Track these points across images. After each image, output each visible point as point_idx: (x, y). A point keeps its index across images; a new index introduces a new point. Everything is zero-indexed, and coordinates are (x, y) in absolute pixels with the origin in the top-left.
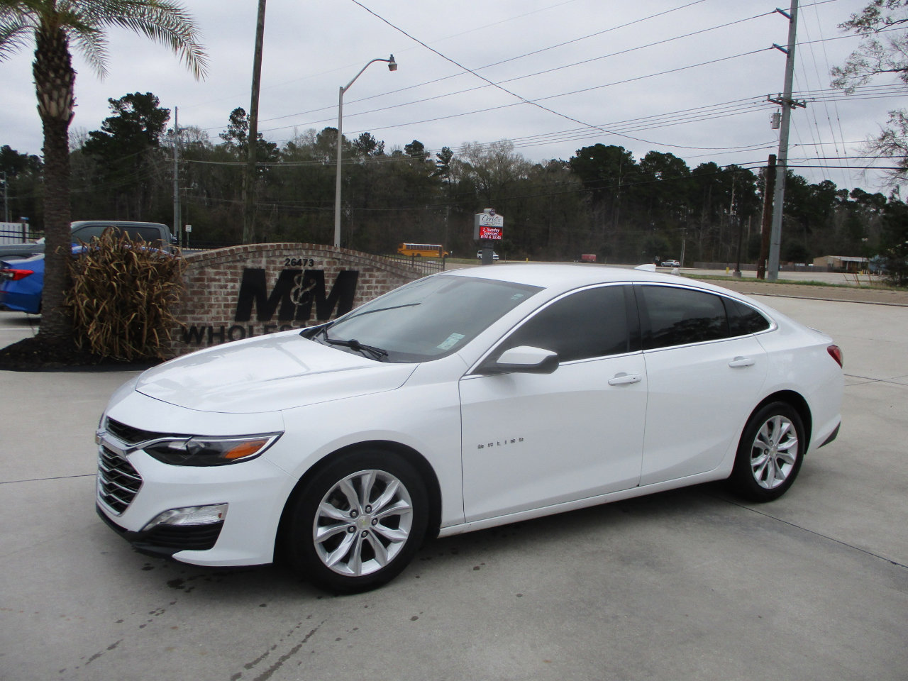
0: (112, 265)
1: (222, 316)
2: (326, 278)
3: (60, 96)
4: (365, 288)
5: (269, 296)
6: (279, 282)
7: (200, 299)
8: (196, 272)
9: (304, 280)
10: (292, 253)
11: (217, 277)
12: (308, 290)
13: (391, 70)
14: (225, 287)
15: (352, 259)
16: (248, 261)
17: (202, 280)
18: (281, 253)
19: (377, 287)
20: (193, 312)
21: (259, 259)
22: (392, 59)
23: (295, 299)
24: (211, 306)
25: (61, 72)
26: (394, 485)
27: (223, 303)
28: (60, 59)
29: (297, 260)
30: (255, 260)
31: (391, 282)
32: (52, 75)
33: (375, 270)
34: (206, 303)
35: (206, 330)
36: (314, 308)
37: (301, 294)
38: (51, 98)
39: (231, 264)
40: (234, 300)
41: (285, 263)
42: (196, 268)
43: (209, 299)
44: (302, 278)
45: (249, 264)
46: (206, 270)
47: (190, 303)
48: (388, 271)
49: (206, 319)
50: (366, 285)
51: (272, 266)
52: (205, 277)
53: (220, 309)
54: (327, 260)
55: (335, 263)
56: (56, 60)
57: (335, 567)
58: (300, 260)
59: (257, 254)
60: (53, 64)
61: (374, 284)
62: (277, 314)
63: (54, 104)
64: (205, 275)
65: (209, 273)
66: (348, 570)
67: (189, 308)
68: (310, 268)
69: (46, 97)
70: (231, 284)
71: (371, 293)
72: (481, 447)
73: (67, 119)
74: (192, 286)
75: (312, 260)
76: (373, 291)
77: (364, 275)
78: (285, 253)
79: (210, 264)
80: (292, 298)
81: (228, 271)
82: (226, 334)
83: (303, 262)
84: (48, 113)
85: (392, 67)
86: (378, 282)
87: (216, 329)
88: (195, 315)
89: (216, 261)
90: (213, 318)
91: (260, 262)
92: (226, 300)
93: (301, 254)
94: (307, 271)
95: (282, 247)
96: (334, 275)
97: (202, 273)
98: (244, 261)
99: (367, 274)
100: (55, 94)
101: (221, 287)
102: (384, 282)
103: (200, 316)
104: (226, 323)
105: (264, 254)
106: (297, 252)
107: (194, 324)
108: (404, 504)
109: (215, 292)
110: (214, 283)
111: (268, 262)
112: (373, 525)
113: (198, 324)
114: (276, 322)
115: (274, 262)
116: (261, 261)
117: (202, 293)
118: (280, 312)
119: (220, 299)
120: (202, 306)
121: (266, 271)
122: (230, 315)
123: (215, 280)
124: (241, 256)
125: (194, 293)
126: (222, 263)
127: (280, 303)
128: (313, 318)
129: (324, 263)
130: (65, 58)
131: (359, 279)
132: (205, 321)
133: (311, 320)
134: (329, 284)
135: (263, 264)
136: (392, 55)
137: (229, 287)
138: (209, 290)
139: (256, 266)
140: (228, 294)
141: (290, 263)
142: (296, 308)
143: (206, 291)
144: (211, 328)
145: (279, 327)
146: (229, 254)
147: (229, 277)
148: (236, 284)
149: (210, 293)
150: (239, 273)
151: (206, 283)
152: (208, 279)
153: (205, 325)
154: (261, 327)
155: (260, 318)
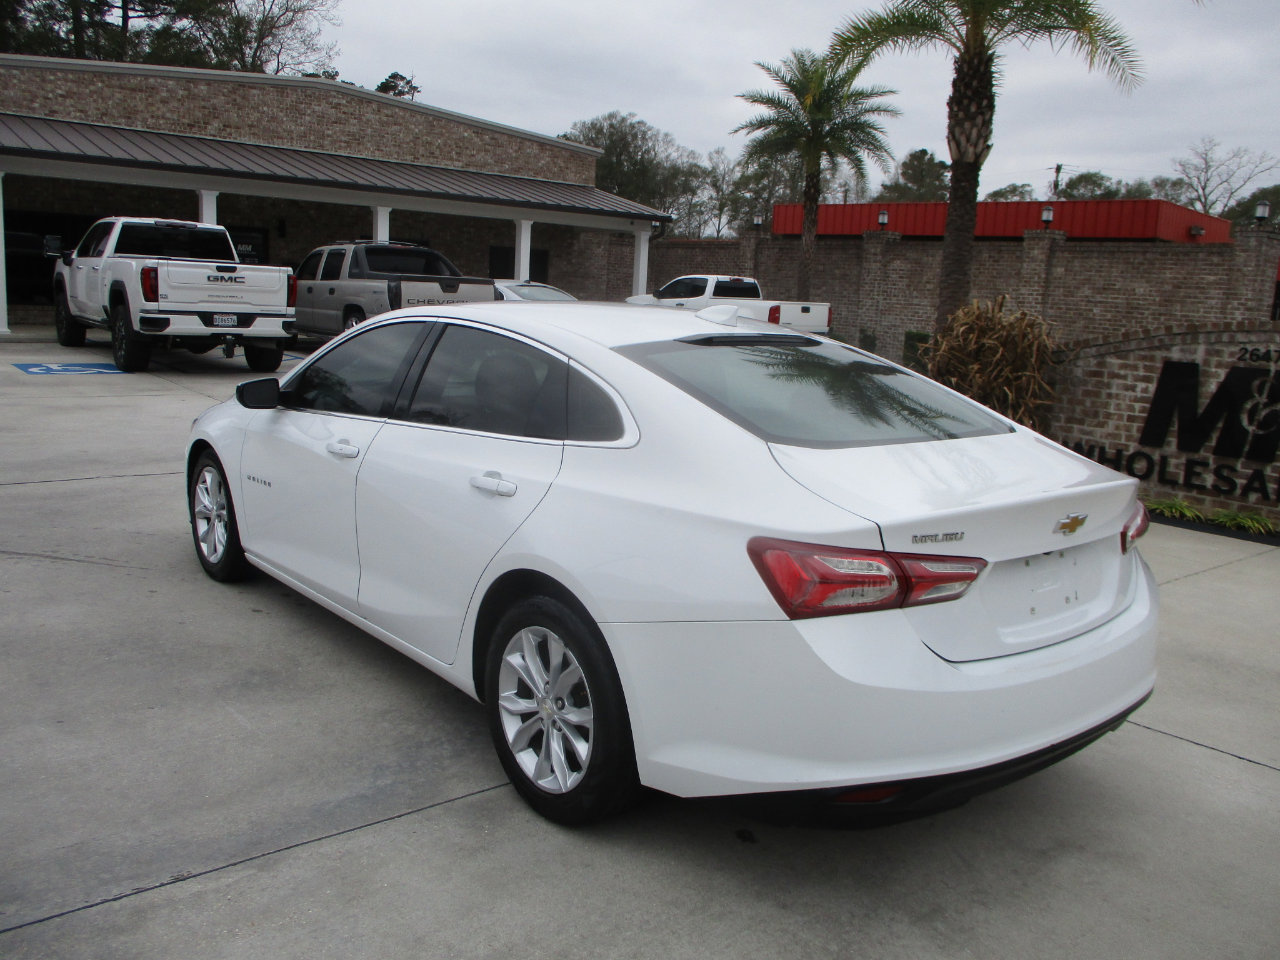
1: (1123, 433)
5: (1200, 411)
7: (1093, 403)
8: (1093, 362)
9: (1271, 389)
10: (1253, 338)
11: (1122, 372)
12: (1276, 406)
14: (1133, 388)
16: (1175, 348)
17: (1100, 374)
18: (1232, 337)
20: (1081, 422)
21: (1193, 347)
23: (1251, 422)
24: (1108, 416)
27: (1126, 414)
29: (1263, 350)
30: (1185, 347)
34: (1102, 411)
35: (1096, 451)
37: (1263, 414)
39: (1146, 353)
40: (1143, 410)
41: (1238, 356)
42: (1093, 356)
43: (1106, 405)
44: (1269, 384)
45: (1176, 354)
46: (1108, 360)
47: (1079, 409)
51: (1214, 360)
52: (1106, 371)
53: (1122, 423)
58: (1269, 352)
59: (1189, 338)
64: (1105, 367)
65: (1112, 365)
67: (1077, 416)
70: (1141, 385)
74: (1085, 383)
78: (1240, 337)
79: (1112, 351)
80: (1245, 422)
81: (1141, 364)
82: (1124, 462)
83: (1273, 355)
88: (1085, 427)
89: (1123, 347)
90: (1109, 435)
91: (1195, 352)
92: (1131, 408)
95: (1234, 327)
97: (1101, 364)
98: (1168, 348)
101: (1127, 388)
103: (1092, 428)
104: (1127, 446)
105: (1202, 338)
106: (1263, 337)
107: (1081, 439)
109: (1117, 395)
110: (1116, 381)
111: (1208, 353)
113: (1087, 441)
114: (1209, 456)
115: (1218, 353)
116: (1195, 350)
117: (1097, 395)
118: (1219, 441)
119: (1123, 406)
120: (1096, 415)
121: (1203, 368)
122: (1135, 434)
123: (1118, 376)
124: (1161, 341)
125: (1087, 393)
126: (1132, 351)
127: (1220, 425)
132: (1098, 439)
133: (1277, 464)
135: (1199, 354)
137: (1138, 389)
138: (1108, 391)
139: (1187, 358)
140: (1136, 400)
141: (1248, 356)
142: (1250, 438)
143: (1104, 392)
145: (1212, 466)
146: (1142, 336)
147: (1141, 373)
148: (1150, 385)
149: (1110, 396)
150: (1158, 368)
151: (1106, 380)
152: (1109, 374)
153: (1093, 443)
154: (1183, 460)
155: (1183, 447)
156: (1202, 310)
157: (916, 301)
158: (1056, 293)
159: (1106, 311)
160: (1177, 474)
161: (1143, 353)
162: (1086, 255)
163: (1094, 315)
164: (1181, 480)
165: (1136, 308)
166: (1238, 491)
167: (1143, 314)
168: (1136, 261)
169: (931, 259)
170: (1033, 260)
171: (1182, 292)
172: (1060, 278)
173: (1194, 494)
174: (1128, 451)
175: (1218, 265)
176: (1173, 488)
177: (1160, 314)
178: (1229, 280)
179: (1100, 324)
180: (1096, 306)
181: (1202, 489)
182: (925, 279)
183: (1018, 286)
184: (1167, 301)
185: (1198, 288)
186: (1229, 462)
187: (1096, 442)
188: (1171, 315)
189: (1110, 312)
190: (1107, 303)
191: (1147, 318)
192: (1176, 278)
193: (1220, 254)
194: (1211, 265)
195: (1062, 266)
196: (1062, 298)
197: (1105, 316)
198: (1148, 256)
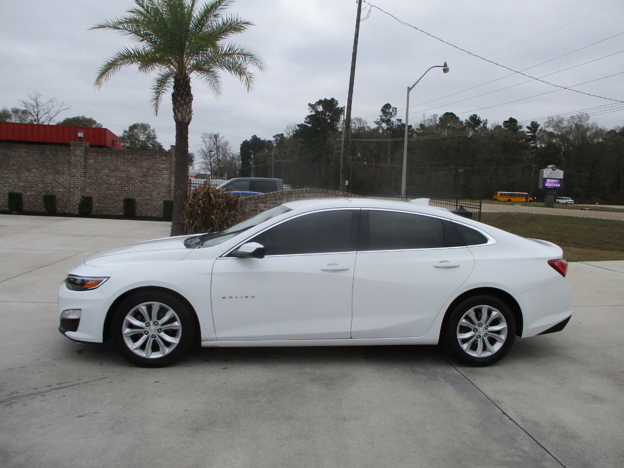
0: (201, 201)
3: (183, 110)
8: (253, 206)
13: (445, 72)
22: (445, 65)
25: (184, 96)
26: (171, 313)
28: (184, 90)
32: (179, 99)
38: (179, 111)
46: (259, 205)
52: (258, 209)
56: (182, 90)
57: (135, 351)
60: (180, 93)
63: (179, 114)
65: (260, 207)
66: (143, 354)
69: (176, 110)
72: (224, 298)
73: (187, 122)
78: (306, 195)
79: (261, 201)
81: (272, 206)
84: (177, 119)
85: (446, 70)
89: (265, 200)
97: (256, 207)
98: (281, 199)
100: (181, 109)
105: (293, 195)
106: (314, 194)
108: (177, 324)
112: (159, 332)
126: (268, 201)
130: (187, 89)
136: (445, 63)
156: (161, 179)
157: (6, 176)
158: (91, 172)
159: (117, 180)
161: (272, 202)
162: (104, 154)
163: (111, 182)
165: (131, 179)
167: (135, 181)
168: (129, 158)
169: (13, 153)
170: (77, 156)
171: (151, 172)
172: (92, 165)
175: (165, 161)
177: (143, 181)
178: (171, 167)
179: (115, 186)
180: (112, 178)
182: (11, 163)
183: (69, 168)
184: (145, 176)
185: (158, 170)
188: (148, 181)
189: (119, 180)
190: (117, 176)
191: (137, 183)
192: (147, 166)
193: (165, 156)
194: (163, 160)
195: (92, 159)
196: (94, 174)
197: (116, 182)
198: (134, 156)
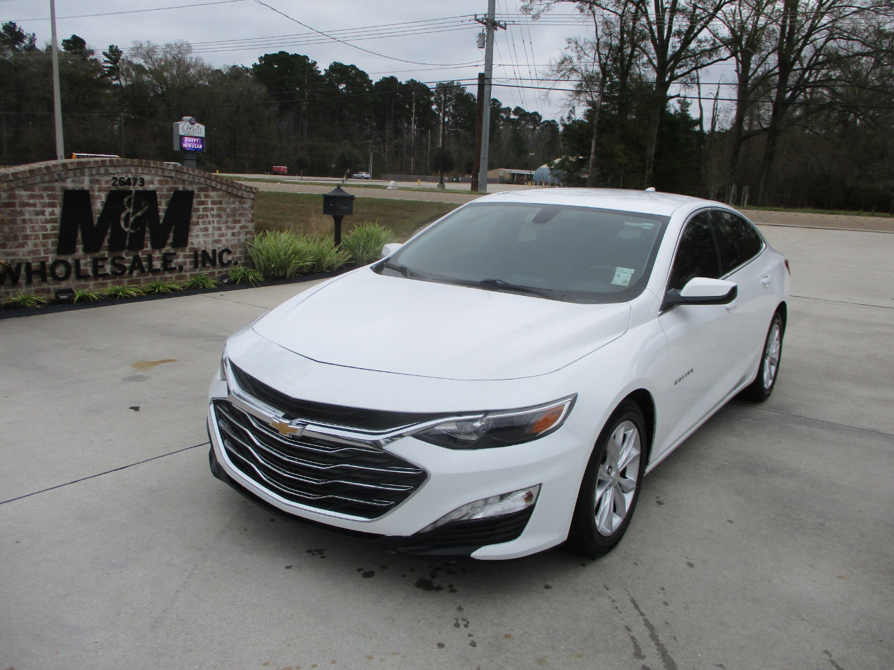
1: (41, 249)
2: (158, 200)
4: (201, 210)
5: (96, 222)
6: (105, 205)
7: (11, 229)
9: (134, 203)
10: (119, 170)
11: (31, 201)
12: (139, 214)
14: (43, 213)
15: (186, 177)
16: (69, 180)
17: (12, 205)
18: (106, 170)
19: (213, 209)
20: (4, 246)
21: (81, 178)
23: (126, 225)
24: (27, 237)
27: (40, 233)
29: (126, 178)
30: (76, 179)
31: (227, 203)
33: (210, 189)
34: (20, 234)
35: (23, 266)
36: (147, 235)
37: (132, 219)
39: (48, 185)
40: (54, 228)
41: (112, 183)
42: (5, 191)
43: (23, 229)
44: (133, 200)
45: (69, 185)
46: (17, 192)
48: (223, 191)
49: (21, 254)
50: (201, 207)
51: (96, 187)
52: (17, 201)
53: (38, 241)
54: (158, 178)
55: (167, 183)
58: (129, 179)
59: (78, 172)
61: (210, 206)
62: (106, 244)
64: (15, 198)
65: (21, 196)
68: (140, 189)
70: (48, 210)
71: (207, 216)
72: (675, 383)
75: (143, 179)
76: (209, 213)
77: (199, 196)
78: (111, 170)
79: (21, 185)
80: (122, 224)
81: (45, 194)
82: (48, 271)
83: (132, 181)
86: (213, 203)
87: (35, 265)
88: (8, 250)
89: (29, 182)
90: (30, 252)
91: (83, 182)
92: (45, 229)
93: (129, 172)
94: (137, 192)
95: (108, 163)
96: (166, 196)
97: (12, 196)
98: (63, 180)
99: (202, 194)
101: (37, 213)
102: (220, 202)
103: (13, 250)
104: (47, 258)
105: (87, 171)
106: (125, 169)
107: (6, 260)
109: (31, 220)
110: (27, 209)
111: (92, 182)
113: (12, 261)
114: (106, 253)
115: (98, 182)
116: (83, 180)
117: (14, 222)
118: (109, 241)
119: (37, 228)
120: (16, 238)
121: (91, 193)
122: (50, 246)
123: (29, 205)
124: (59, 175)
126: (37, 184)
127: (109, 230)
128: (147, 247)
129: (156, 183)
131: (195, 200)
132: (21, 257)
133: (145, 249)
134: (163, 206)
135: (86, 185)
137: (47, 213)
138: (22, 218)
139: (78, 186)
140: (47, 222)
141: (117, 183)
142: (128, 236)
144: (28, 265)
145: (110, 259)
146: (45, 172)
147: (47, 200)
148: (55, 209)
149: (24, 221)
150: (58, 196)
151: (18, 209)
152: (20, 203)
153: (20, 261)
154: (89, 259)
155: (87, 250)
160: (87, 270)
161: (44, 185)
164: (90, 273)
166: (127, 272)
173: (100, 281)
174: (48, 261)
176: (86, 281)
181: (105, 276)
186: (118, 254)
187: (20, 259)
